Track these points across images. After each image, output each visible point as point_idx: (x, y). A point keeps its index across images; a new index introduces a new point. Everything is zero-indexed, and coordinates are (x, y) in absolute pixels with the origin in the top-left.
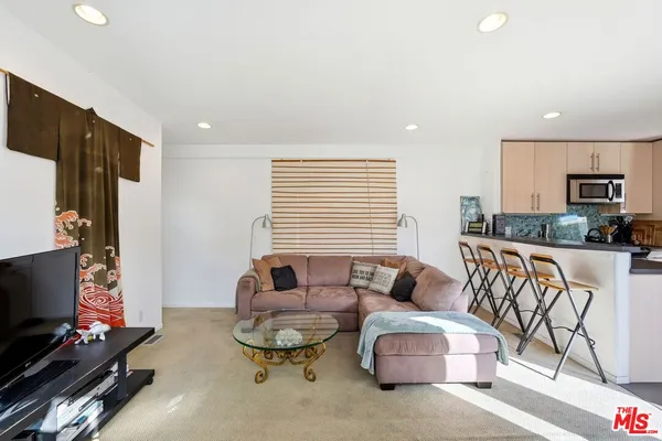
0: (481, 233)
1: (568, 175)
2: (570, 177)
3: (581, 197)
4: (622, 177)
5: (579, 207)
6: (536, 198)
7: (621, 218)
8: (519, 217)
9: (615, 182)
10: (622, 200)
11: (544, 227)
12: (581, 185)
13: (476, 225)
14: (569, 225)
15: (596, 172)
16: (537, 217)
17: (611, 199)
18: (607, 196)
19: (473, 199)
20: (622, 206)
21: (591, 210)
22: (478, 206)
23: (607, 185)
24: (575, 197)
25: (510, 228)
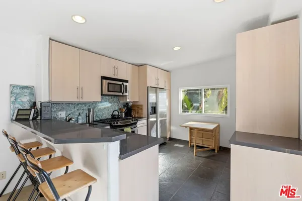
0: (28, 120)
1: (101, 77)
2: (103, 78)
3: (108, 91)
4: (127, 81)
5: (110, 97)
6: (80, 90)
7: (127, 104)
8: (72, 104)
9: (125, 84)
10: (127, 94)
11: (89, 110)
12: (109, 83)
13: (25, 112)
14: (105, 108)
15: (116, 77)
16: (85, 104)
17: (123, 93)
18: (121, 92)
19: (26, 87)
20: (128, 97)
21: (115, 99)
22: (32, 94)
23: (121, 85)
24: (105, 91)
25: (65, 112)
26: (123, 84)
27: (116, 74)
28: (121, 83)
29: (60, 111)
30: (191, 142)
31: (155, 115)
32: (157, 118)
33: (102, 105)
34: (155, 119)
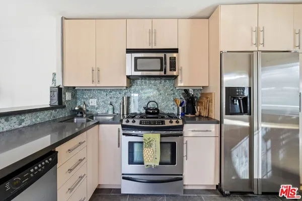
2: (129, 51)
3: (136, 70)
6: (97, 72)
8: (104, 90)
9: (169, 55)
10: (176, 73)
12: (136, 59)
15: (153, 47)
17: (165, 72)
18: (161, 70)
20: (179, 78)
25: (96, 100)
28: (162, 55)
29: (92, 98)
31: (246, 116)
32: (251, 121)
33: (145, 93)
34: (247, 124)
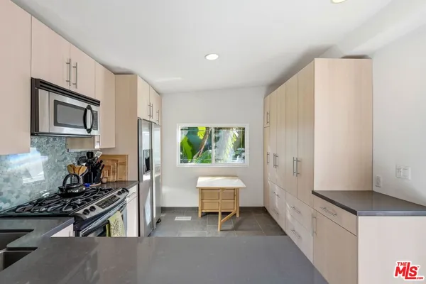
1: (32, 79)
3: (55, 123)
4: (98, 103)
7: (91, 154)
9: (94, 108)
10: (97, 132)
12: (56, 103)
15: (73, 89)
17: (89, 131)
18: (84, 127)
20: (97, 138)
23: (85, 110)
26: (89, 108)
27: (73, 81)
28: (85, 105)
30: (202, 209)
32: (151, 177)
